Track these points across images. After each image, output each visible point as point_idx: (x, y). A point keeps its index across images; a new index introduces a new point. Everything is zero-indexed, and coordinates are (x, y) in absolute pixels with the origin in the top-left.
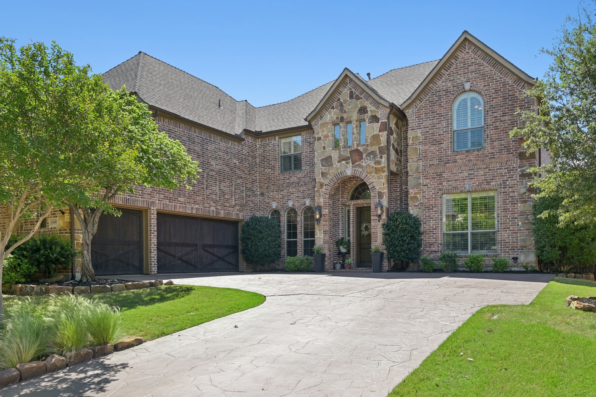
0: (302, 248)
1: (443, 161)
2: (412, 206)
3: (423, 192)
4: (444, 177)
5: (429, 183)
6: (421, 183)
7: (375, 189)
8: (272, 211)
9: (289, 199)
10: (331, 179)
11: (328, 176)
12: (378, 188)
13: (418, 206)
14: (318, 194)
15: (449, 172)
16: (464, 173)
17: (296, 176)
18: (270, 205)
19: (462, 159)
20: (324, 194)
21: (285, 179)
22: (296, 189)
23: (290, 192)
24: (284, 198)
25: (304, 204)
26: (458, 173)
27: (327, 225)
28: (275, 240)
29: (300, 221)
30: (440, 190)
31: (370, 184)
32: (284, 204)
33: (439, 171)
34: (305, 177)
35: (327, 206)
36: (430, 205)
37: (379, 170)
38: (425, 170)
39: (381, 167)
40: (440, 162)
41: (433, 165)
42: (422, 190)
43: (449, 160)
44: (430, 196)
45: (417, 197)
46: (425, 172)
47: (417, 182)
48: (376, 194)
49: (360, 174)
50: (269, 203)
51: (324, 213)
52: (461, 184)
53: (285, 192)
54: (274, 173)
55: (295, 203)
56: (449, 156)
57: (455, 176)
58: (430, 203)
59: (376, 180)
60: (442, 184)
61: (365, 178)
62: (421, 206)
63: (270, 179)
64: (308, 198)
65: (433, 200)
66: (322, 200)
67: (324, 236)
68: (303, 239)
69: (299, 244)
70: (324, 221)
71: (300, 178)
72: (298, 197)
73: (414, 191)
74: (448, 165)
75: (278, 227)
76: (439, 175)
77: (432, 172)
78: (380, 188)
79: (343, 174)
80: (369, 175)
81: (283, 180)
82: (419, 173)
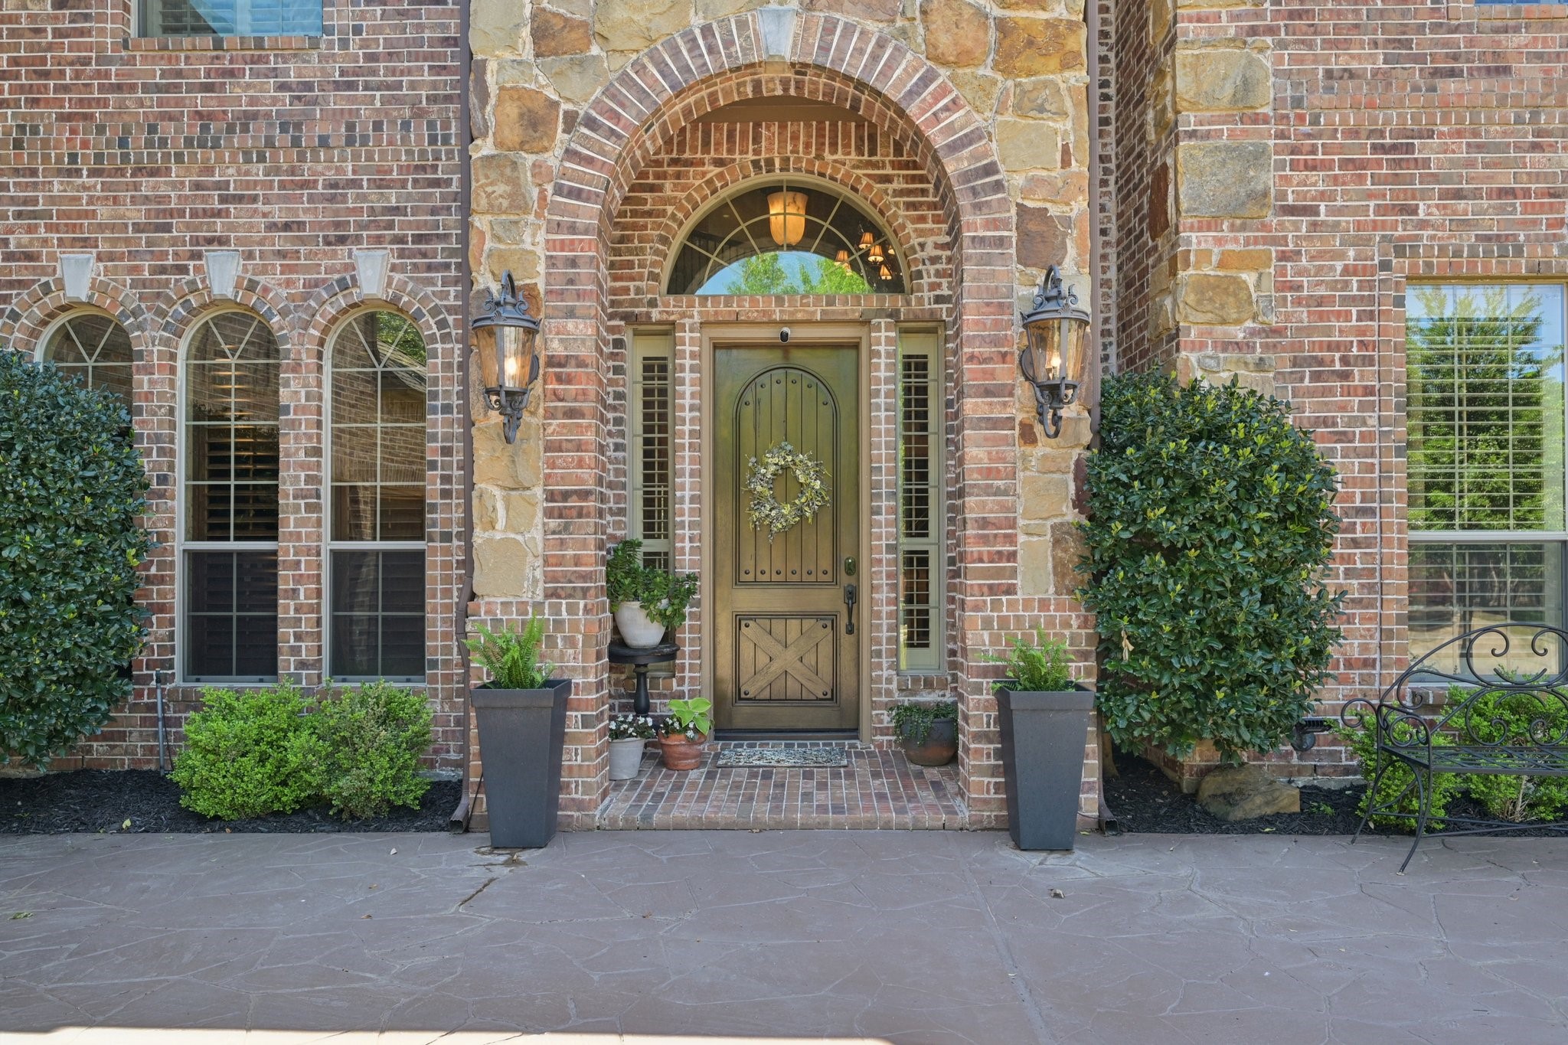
0: (317, 609)
1: (1419, 59)
2: (1202, 346)
3: (1283, 257)
4: (1426, 163)
5: (1322, 197)
6: (1265, 194)
7: (998, 186)
8: (63, 319)
9: (210, 241)
10: (625, 78)
11: (595, 50)
12: (1019, 180)
13: (1251, 348)
14: (501, 188)
15: (1459, 134)
16: (1553, 147)
17: (275, 72)
18: (43, 271)
19: (1540, 57)
20: (559, 190)
21: (177, 88)
22: (277, 171)
23: (224, 185)
24: (167, 228)
25: (343, 285)
26: (1518, 148)
27: (579, 447)
28: (89, 552)
29: (304, 410)
30: (1400, 252)
31: (953, 148)
32: (163, 270)
33: (1389, 119)
34: (351, 86)
35: (579, 295)
36: (1330, 347)
37: (1030, 43)
38: (1297, 102)
39: (1048, 24)
40: (1398, 59)
41: (1352, 74)
42: (1274, 241)
43: (1455, 58)
44: (1333, 285)
45: (1242, 285)
46: (1301, 118)
47: (1243, 179)
48: (1005, 224)
49: (875, 58)
50: (29, 257)
51: (557, 348)
52: (1535, 223)
53: (174, 186)
54: (82, 33)
55: (264, 270)
56: (1456, 29)
57: (1496, 165)
58: (1328, 331)
59: (1009, 117)
60: (1414, 211)
61: (912, 94)
62: (1266, 347)
63: (46, 75)
64: (379, 240)
65: (1347, 316)
66: (535, 240)
67: (558, 537)
68: (328, 545)
69: (299, 580)
70: (551, 414)
71: (308, 86)
72: (287, 227)
73: (1219, 241)
74: (1452, 85)
75: (119, 446)
76: (1394, 148)
77: (1344, 121)
78: (1034, 183)
79: (729, 43)
80: (944, 73)
81: (159, 89)
82: (1255, 119)
